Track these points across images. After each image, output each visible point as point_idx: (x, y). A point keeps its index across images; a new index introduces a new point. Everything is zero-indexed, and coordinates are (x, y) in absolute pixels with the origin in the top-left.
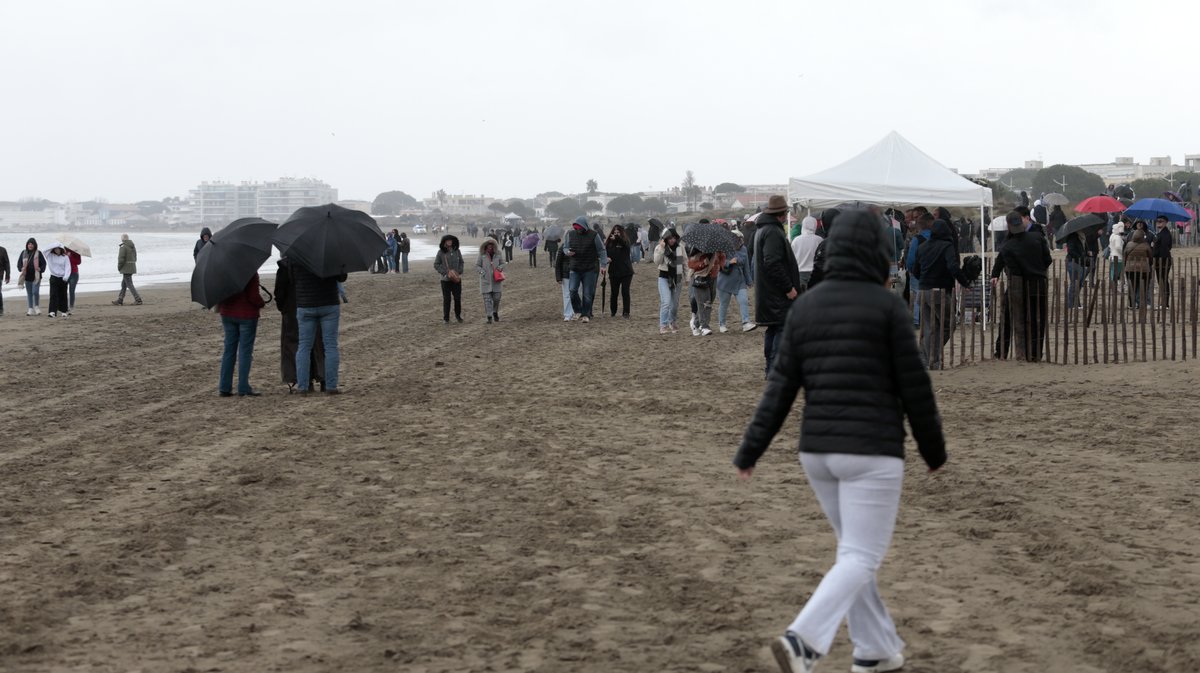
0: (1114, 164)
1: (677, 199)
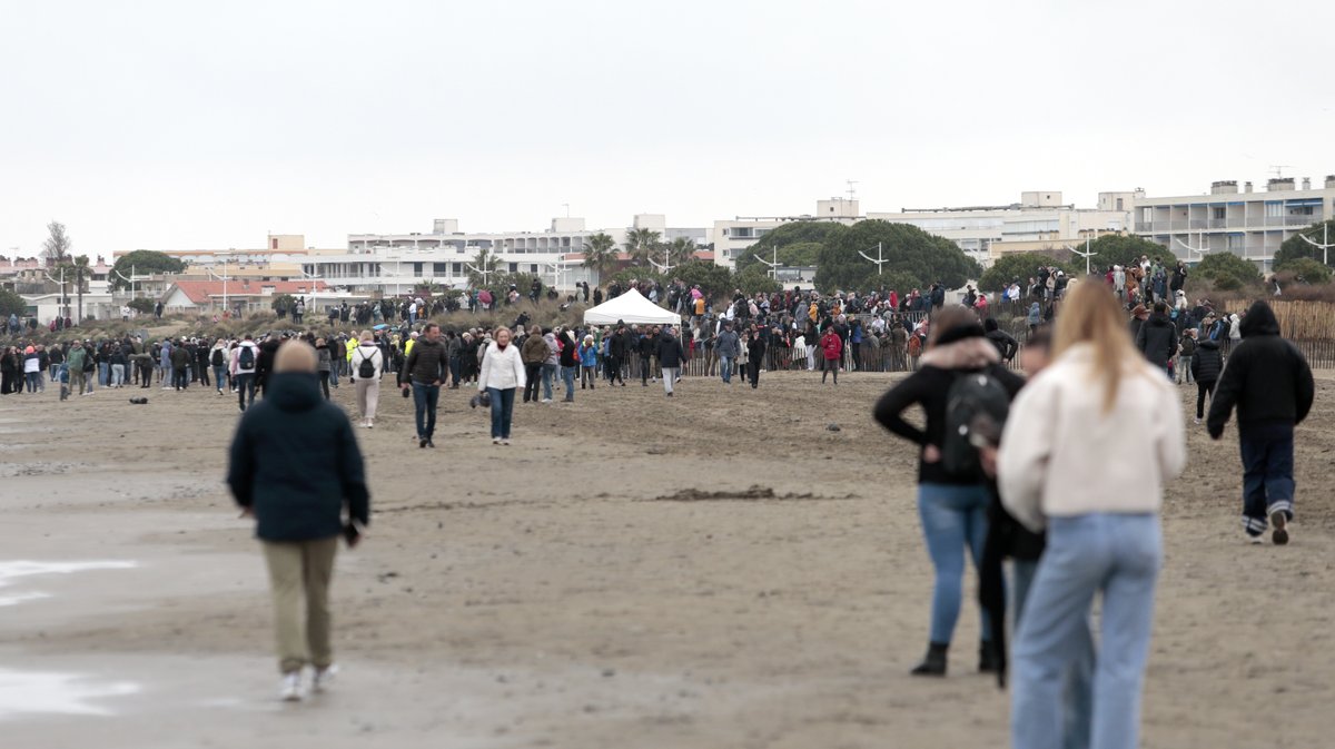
0: (1016, 207)
1: (34, 289)
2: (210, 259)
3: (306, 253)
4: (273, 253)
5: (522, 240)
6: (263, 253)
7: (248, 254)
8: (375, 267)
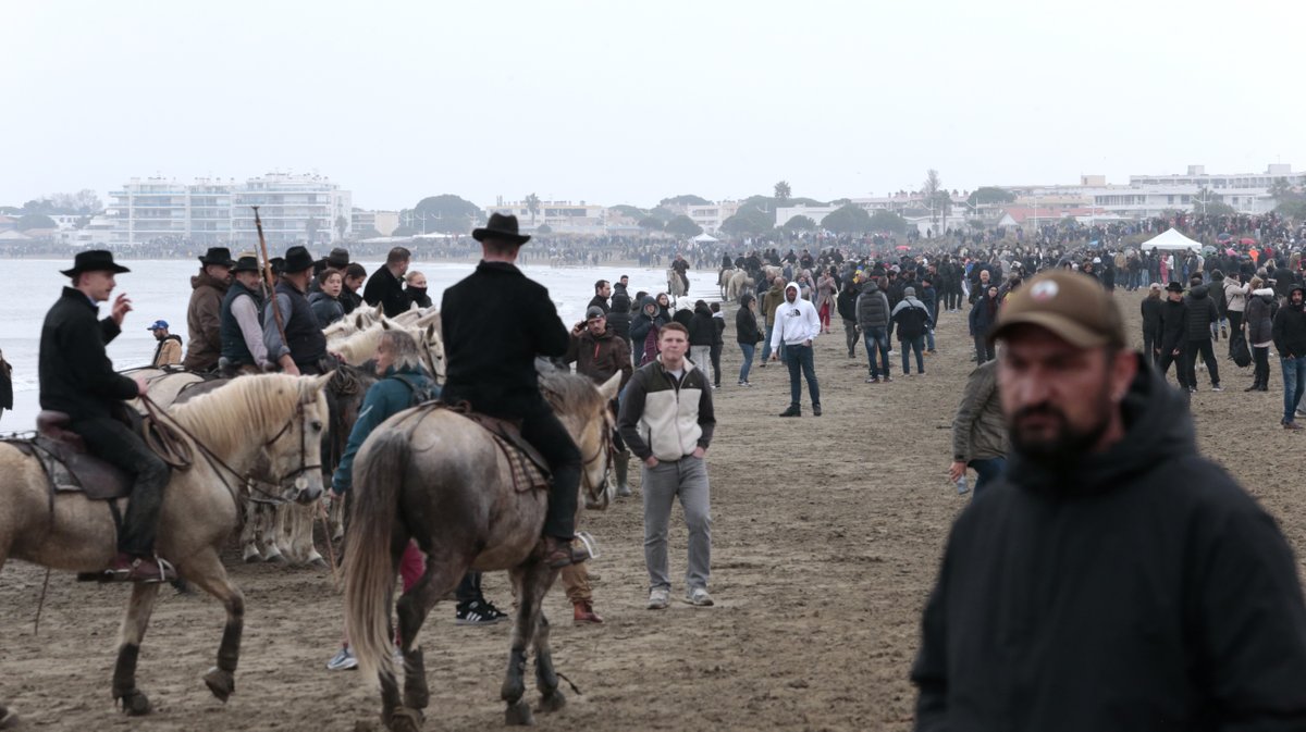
1: (915, 212)
2: (1041, 191)
3: (1105, 187)
4: (1082, 188)
5: (1246, 179)
6: (1077, 188)
7: (1067, 188)
8: (1142, 198)
